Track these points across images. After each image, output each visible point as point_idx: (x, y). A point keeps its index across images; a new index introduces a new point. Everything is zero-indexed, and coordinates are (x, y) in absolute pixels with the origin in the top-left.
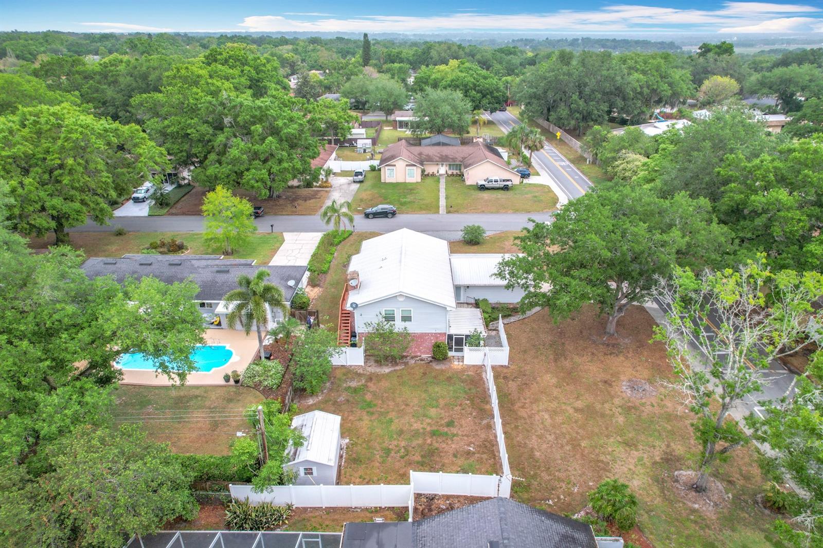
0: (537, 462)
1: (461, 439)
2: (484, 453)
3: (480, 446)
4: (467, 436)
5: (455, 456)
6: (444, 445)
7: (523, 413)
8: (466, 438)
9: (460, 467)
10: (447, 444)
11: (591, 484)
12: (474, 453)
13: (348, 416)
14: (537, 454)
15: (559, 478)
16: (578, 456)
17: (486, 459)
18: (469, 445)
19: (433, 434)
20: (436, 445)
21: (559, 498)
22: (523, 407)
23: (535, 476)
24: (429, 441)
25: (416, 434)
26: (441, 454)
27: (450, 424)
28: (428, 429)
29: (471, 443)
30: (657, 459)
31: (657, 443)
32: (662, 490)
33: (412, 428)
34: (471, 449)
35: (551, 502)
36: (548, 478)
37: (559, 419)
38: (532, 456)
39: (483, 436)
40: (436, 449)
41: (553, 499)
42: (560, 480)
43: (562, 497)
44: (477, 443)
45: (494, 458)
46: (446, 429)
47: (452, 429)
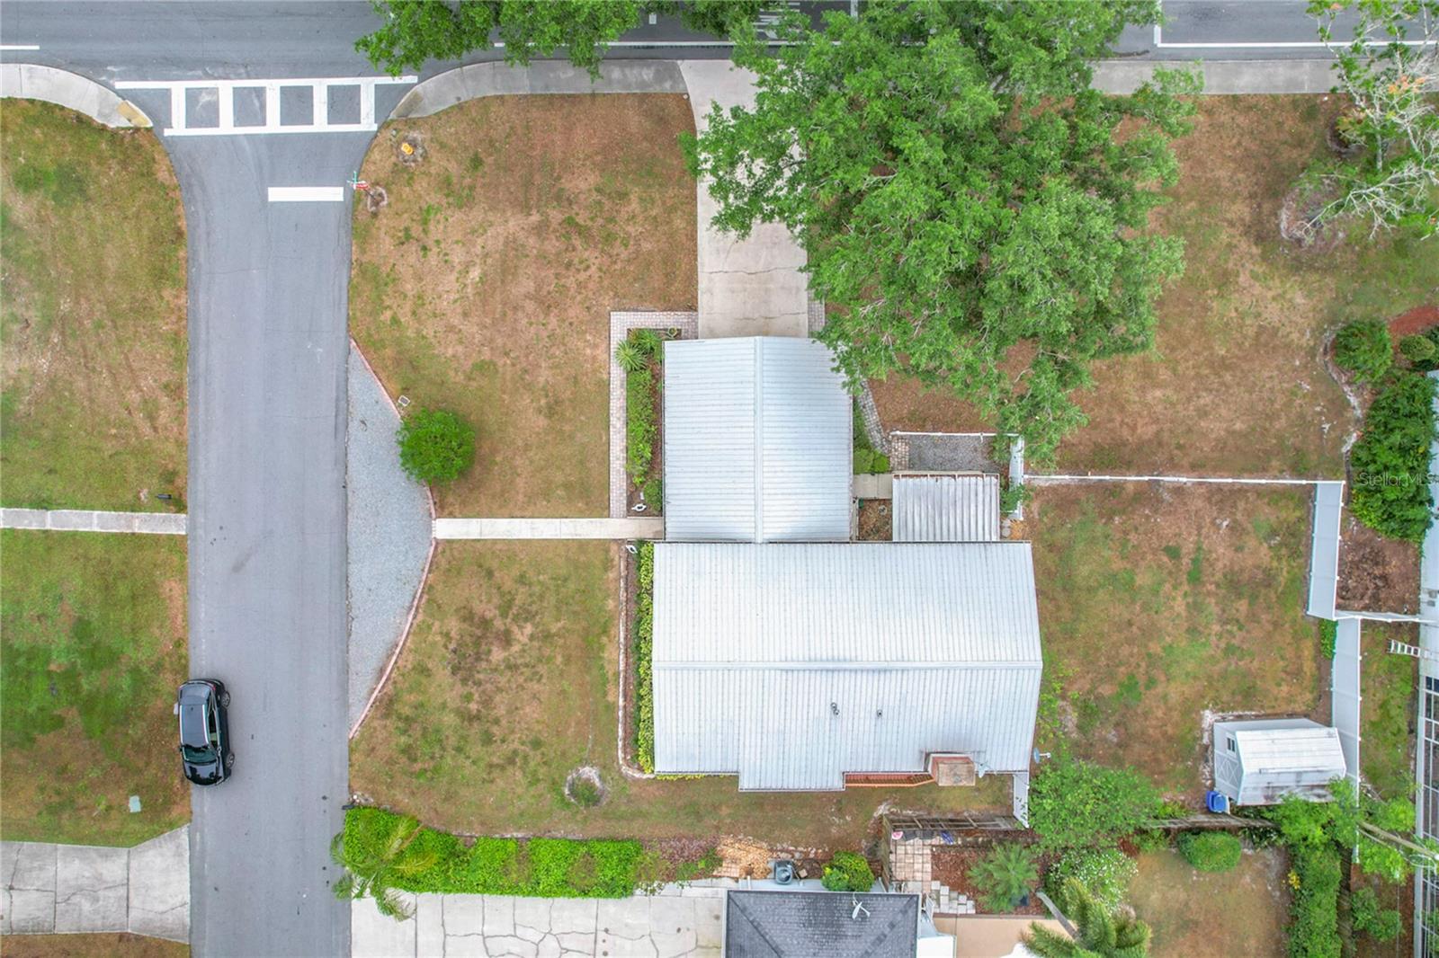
0: (1253, 429)
1: (1206, 537)
2: (1234, 506)
3: (1221, 510)
4: (1199, 528)
5: (1239, 549)
6: (1220, 565)
7: (1146, 431)
8: (1204, 531)
9: (1261, 544)
10: (1217, 560)
11: (1297, 363)
12: (1235, 521)
13: (1157, 718)
14: (1238, 426)
15: (1284, 404)
16: (1246, 366)
17: (1246, 503)
18: (1219, 527)
19: (1195, 579)
20: (1218, 576)
21: (1321, 413)
22: (1133, 429)
23: (1281, 439)
24: (1213, 588)
25: (1195, 607)
26: (1236, 568)
27: (1174, 553)
28: (1186, 588)
29: (1213, 523)
30: (1255, 250)
31: (1224, 237)
32: (1311, 268)
33: (1184, 614)
34: (1225, 523)
35: (1327, 426)
36: (1283, 421)
37: (1164, 375)
38: (1243, 435)
39: (1200, 503)
40: (1225, 576)
41: (1321, 422)
42: (1289, 404)
43: (1318, 409)
44: (1215, 514)
45: (1247, 491)
46: (1185, 561)
47: (1184, 551)
